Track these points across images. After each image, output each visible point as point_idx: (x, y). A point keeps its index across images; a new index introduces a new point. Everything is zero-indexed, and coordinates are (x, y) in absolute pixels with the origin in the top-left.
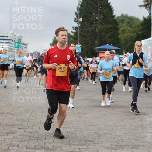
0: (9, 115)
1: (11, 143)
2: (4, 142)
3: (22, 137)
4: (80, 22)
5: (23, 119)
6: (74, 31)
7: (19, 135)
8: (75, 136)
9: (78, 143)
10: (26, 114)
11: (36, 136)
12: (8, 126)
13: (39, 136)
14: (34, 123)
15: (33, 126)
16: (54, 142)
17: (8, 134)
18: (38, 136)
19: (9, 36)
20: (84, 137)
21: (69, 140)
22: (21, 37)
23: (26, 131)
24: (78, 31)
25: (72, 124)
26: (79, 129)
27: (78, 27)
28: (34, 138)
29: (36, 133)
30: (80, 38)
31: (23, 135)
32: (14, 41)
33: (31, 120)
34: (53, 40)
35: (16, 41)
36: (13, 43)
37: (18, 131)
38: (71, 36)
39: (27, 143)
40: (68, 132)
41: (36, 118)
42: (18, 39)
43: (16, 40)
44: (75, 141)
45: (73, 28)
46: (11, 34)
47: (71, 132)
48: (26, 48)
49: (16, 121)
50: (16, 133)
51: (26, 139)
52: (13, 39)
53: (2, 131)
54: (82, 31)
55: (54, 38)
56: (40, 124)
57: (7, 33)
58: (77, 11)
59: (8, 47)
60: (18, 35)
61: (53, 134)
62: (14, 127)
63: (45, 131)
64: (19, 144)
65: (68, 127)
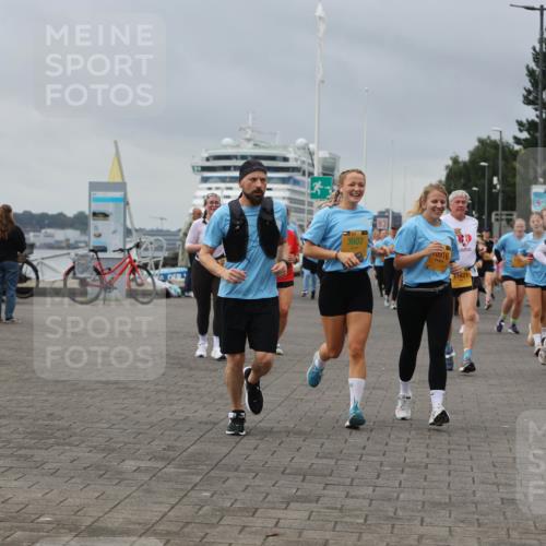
0: (293, 438)
1: (300, 536)
2: (275, 530)
3: (336, 513)
5: (341, 452)
6: (525, 135)
7: (328, 508)
8: (529, 515)
9: (539, 540)
10: (350, 433)
11: (387, 511)
12: (289, 474)
13: (400, 513)
14: (381, 465)
15: (378, 477)
16: (451, 535)
17: (288, 504)
18: (395, 514)
19: (291, 155)
21: (508, 530)
22: (335, 159)
23: (353, 494)
24: (538, 135)
27: (537, 120)
28: (380, 518)
29: (389, 500)
31: (341, 510)
32: (311, 174)
33: (369, 455)
34: (447, 167)
35: (316, 175)
36: (307, 180)
37: (326, 492)
38: (513, 153)
39: (355, 536)
40: (502, 499)
41: (386, 448)
42: (324, 168)
43: (317, 172)
44: (527, 532)
45: (520, 124)
46: (299, 149)
49: (317, 457)
50: (317, 501)
51: (352, 523)
52: (306, 168)
53: (268, 494)
55: (450, 163)
56: (402, 471)
57: (285, 147)
58: (533, 65)
59: (287, 194)
60: (322, 154)
61: (449, 505)
62: (308, 478)
63: (419, 496)
64: (327, 541)
65: (503, 481)
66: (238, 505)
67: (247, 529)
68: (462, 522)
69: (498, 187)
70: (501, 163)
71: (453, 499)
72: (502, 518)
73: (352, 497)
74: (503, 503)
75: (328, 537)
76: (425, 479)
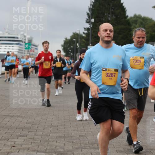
0: (19, 118)
1: (21, 147)
2: (14, 145)
4: (92, 23)
5: (33, 122)
6: (86, 32)
7: (29, 138)
8: (87, 140)
9: (89, 147)
10: (36, 117)
11: (46, 139)
12: (18, 129)
13: (50, 140)
14: (45, 126)
15: (44, 129)
16: (65, 146)
17: (18, 137)
18: (49, 140)
19: (19, 37)
20: (96, 141)
21: (81, 144)
22: (32, 38)
23: (36, 134)
24: (90, 32)
25: (84, 128)
26: (91, 133)
27: (89, 27)
28: (44, 141)
29: (47, 136)
30: (92, 39)
31: (33, 139)
32: (25, 42)
33: (41, 123)
34: (64, 41)
36: (24, 44)
37: (29, 134)
38: (83, 37)
39: (37, 146)
41: (46, 121)
42: (29, 41)
43: (27, 42)
44: (86, 144)
45: (85, 28)
46: (21, 35)
47: (82, 136)
48: (37, 49)
49: (26, 124)
50: (26, 136)
51: (36, 143)
52: (24, 40)
53: (12, 135)
54: (94, 32)
55: (65, 40)
56: (51, 128)
57: (17, 35)
58: (88, 12)
59: (18, 48)
60: (28, 37)
61: (64, 137)
62: (24, 130)
63: (56, 135)
64: (29, 148)
65: (80, 130)
66: (3, 138)
67: (6, 145)
68: (68, 142)
69: (79, 46)
70: (79, 40)
71: (65, 135)
72: (79, 141)
73: (36, 135)
74: (79, 136)
75: (29, 147)
76: (57, 130)
